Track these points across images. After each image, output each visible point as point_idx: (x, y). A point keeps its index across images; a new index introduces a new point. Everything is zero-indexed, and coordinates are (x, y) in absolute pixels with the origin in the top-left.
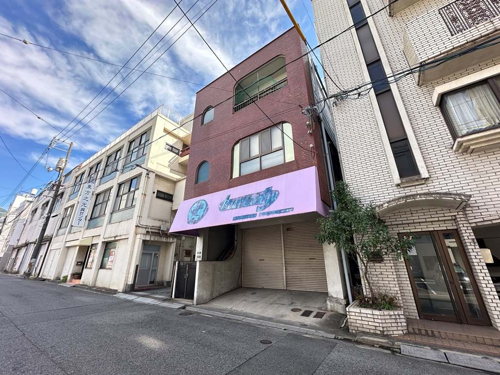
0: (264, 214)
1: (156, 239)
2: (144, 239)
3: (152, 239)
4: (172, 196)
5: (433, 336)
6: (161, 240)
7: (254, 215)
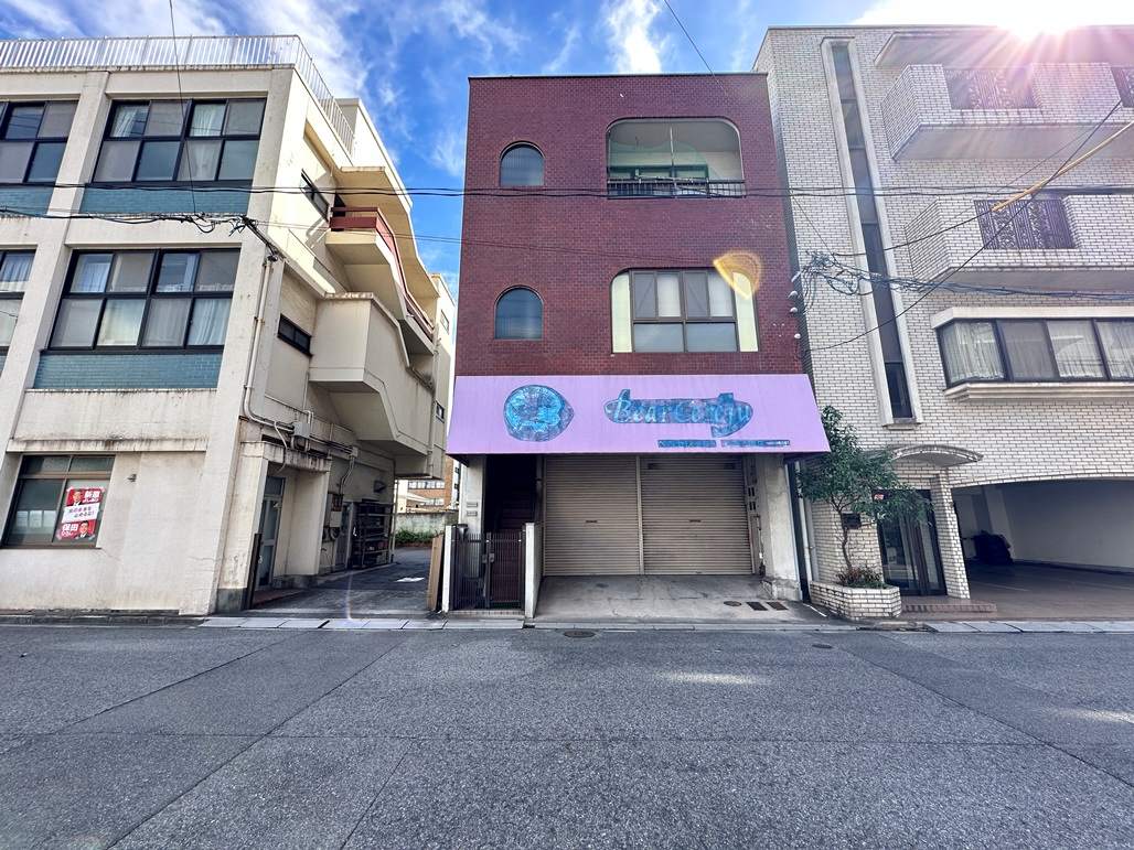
0: (731, 443)
1: (295, 462)
2: (271, 459)
3: (288, 462)
4: (308, 338)
5: (926, 611)
6: (302, 465)
7: (711, 444)
